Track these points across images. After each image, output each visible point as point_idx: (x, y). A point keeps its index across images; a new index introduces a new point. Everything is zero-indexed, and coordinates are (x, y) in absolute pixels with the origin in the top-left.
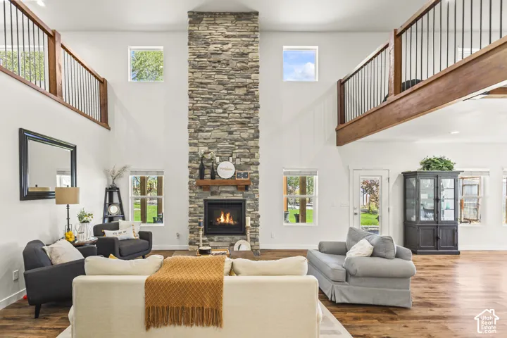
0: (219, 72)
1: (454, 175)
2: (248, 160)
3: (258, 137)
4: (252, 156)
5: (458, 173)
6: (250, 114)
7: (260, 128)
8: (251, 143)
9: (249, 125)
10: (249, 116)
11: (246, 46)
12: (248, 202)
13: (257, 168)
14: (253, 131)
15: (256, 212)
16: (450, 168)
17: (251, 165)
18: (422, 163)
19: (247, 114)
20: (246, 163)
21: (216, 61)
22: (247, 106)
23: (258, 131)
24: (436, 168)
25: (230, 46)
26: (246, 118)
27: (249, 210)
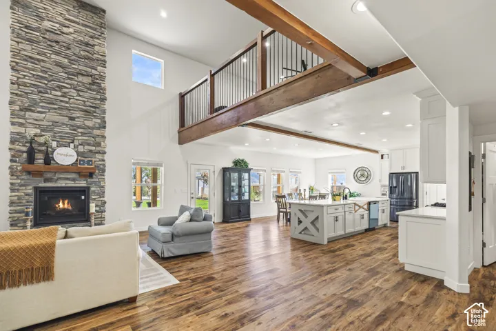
0: (57, 53)
1: (248, 171)
2: (93, 148)
3: (104, 127)
4: (99, 144)
5: (250, 169)
6: (96, 104)
7: (107, 119)
8: (96, 132)
9: (94, 114)
10: (94, 105)
11: (92, 37)
12: (92, 189)
13: (104, 157)
14: (99, 121)
15: (101, 199)
16: (247, 166)
17: (97, 153)
18: (233, 162)
19: (93, 103)
20: (91, 151)
21: (53, 40)
22: (93, 96)
23: (105, 122)
24: (240, 166)
25: (71, 30)
26: (91, 106)
27: (93, 197)
